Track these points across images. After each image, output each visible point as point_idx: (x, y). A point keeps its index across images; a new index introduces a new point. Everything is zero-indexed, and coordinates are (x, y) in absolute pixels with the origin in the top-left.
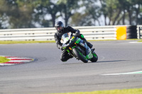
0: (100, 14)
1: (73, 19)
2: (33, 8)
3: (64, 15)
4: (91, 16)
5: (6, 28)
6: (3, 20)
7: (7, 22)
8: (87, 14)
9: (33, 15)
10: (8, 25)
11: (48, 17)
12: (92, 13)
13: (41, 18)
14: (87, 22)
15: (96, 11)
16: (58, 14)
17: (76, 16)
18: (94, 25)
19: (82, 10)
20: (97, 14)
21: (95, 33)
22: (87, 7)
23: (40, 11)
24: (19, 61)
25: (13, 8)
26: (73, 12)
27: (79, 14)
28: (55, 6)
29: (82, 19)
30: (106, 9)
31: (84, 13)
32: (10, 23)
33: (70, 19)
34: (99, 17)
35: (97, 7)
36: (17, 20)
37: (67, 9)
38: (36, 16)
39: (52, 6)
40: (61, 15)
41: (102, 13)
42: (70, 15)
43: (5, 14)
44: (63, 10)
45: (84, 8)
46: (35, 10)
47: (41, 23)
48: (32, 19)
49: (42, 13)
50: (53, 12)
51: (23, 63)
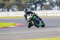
0: (55, 5)
1: (44, 7)
2: (27, 2)
3: (40, 5)
4: (52, 6)
5: (15, 11)
6: (14, 8)
7: (16, 8)
8: (50, 5)
9: (27, 5)
10: (16, 10)
11: (34, 6)
12: (52, 5)
13: (30, 7)
14: (50, 8)
15: (54, 4)
16: (38, 5)
17: (45, 6)
18: (53, 10)
19: (48, 3)
20: (54, 5)
21: (53, 13)
22: (50, 2)
23: (30, 4)
24: (21, 25)
25: (19, 2)
26: (44, 4)
27: (47, 5)
28: (37, 2)
29: (48, 7)
30: (58, 3)
31: (49, 5)
32: (17, 9)
33: (43, 7)
34: (55, 6)
35: (54, 2)
36: (20, 7)
37: (42, 3)
38: (28, 6)
39: (35, 2)
40: (39, 6)
41: (56, 4)
42: (43, 5)
43: (15, 5)
44: (40, 3)
45: (49, 2)
46: (28, 3)
47: (31, 9)
48: (27, 7)
49: (31, 5)
50: (36, 4)
51: (23, 26)
